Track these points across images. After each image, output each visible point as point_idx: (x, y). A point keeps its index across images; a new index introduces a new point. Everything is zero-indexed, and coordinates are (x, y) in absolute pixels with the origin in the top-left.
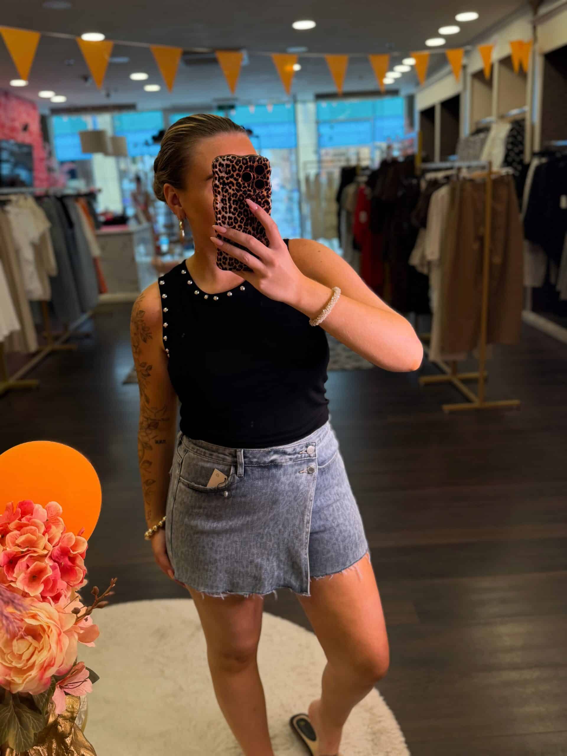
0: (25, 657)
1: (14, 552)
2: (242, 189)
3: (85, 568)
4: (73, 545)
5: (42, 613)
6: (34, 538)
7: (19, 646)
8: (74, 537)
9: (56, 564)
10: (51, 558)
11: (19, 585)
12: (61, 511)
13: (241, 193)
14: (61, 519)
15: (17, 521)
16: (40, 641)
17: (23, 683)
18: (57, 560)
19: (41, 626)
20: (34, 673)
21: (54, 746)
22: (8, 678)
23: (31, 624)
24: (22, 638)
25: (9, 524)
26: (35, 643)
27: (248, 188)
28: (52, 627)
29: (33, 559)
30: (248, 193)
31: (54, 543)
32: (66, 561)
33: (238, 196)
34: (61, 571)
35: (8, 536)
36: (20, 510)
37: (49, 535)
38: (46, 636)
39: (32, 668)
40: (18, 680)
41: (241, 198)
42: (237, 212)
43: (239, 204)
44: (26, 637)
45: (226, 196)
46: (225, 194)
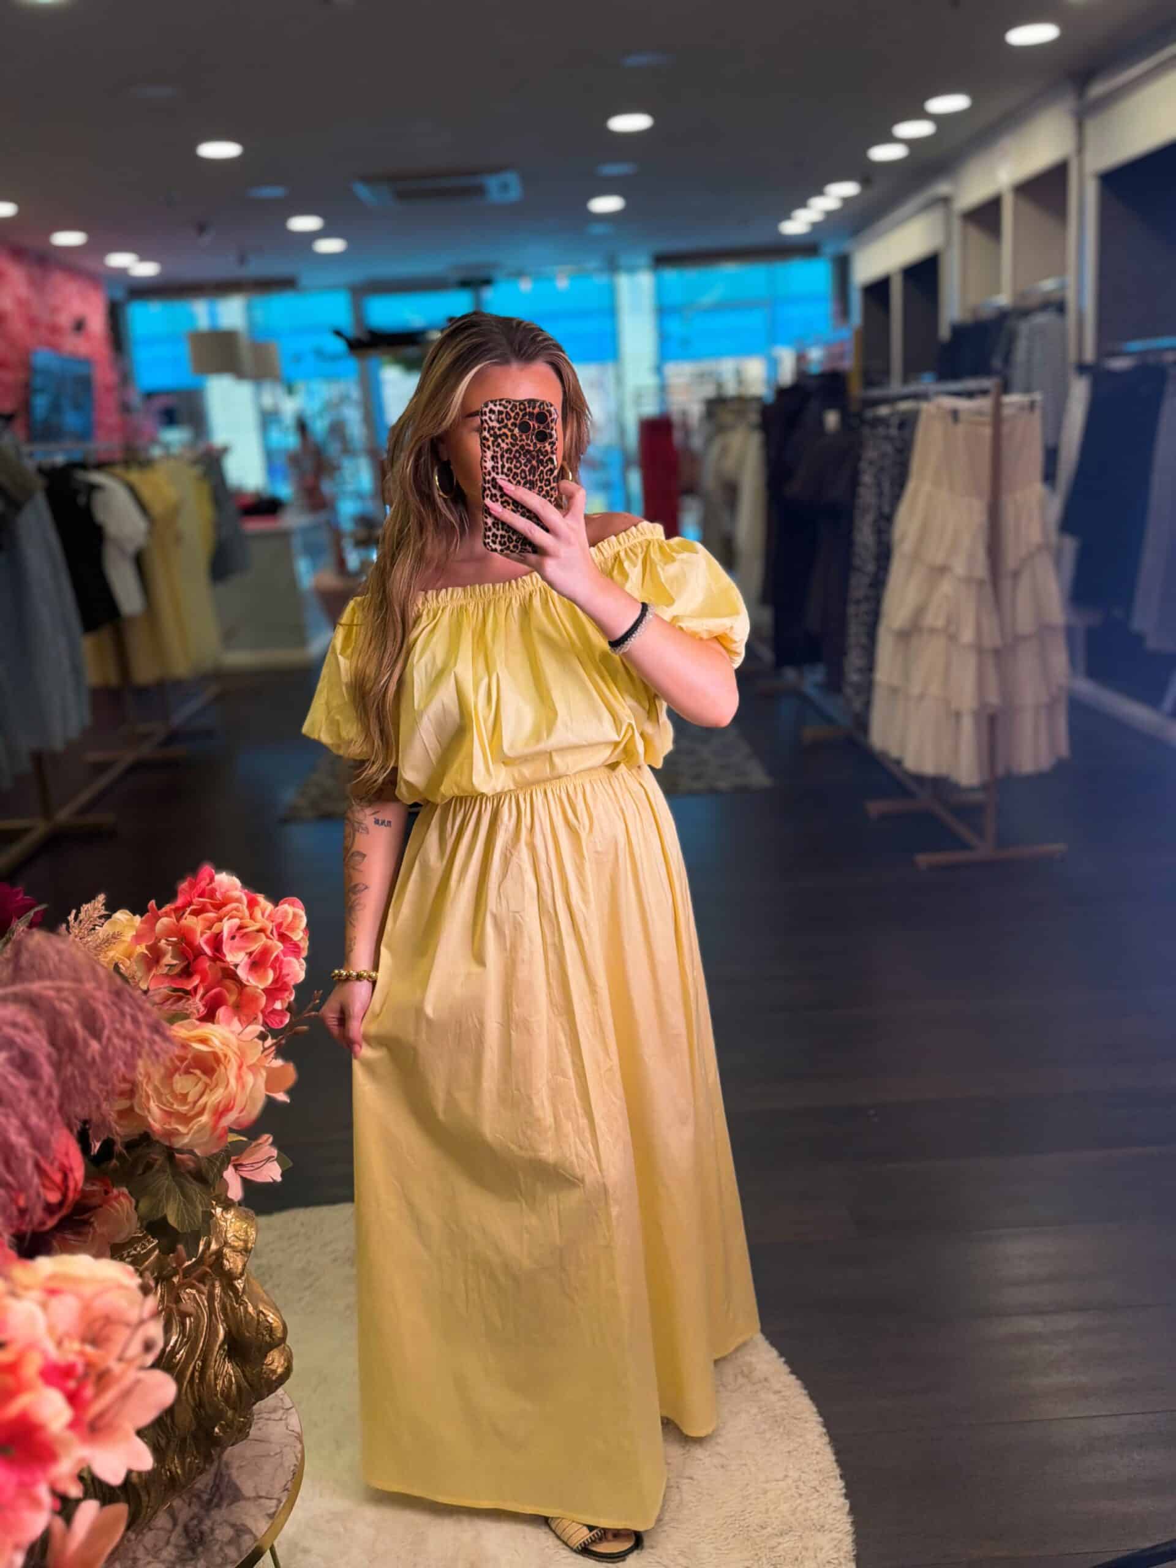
0: (190, 1099)
2: (518, 442)
5: (215, 1036)
7: (181, 1083)
13: (517, 448)
16: (213, 1075)
17: (188, 1134)
19: (215, 1054)
20: (204, 1118)
22: (167, 1127)
23: (200, 1051)
24: (187, 1072)
26: (204, 1078)
27: (525, 441)
28: (230, 1054)
30: (526, 448)
33: (513, 453)
38: (222, 1067)
39: (201, 1113)
40: (182, 1129)
41: (517, 455)
42: (511, 472)
43: (514, 463)
44: (192, 1070)
45: (497, 452)
46: (496, 450)
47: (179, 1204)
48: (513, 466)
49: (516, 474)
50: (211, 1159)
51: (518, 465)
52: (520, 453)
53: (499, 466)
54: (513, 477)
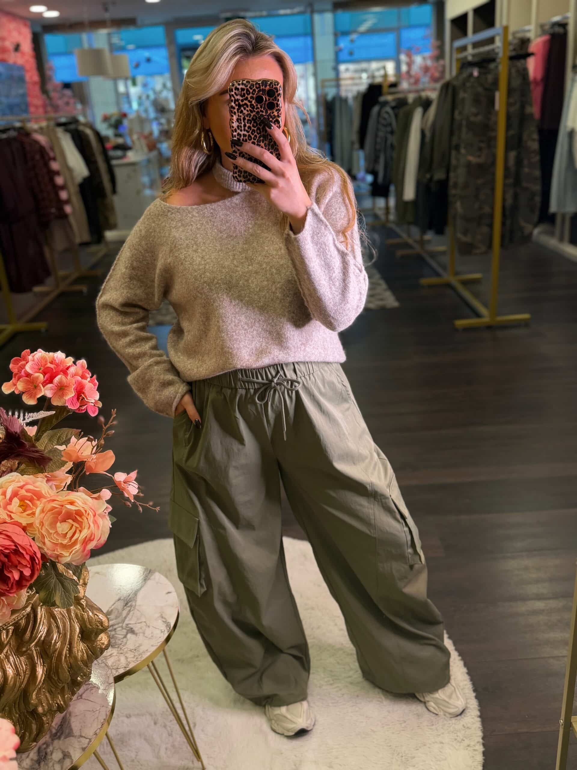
2: (255, 110)
13: (254, 113)
27: (260, 109)
30: (261, 113)
33: (252, 116)
41: (255, 118)
42: (251, 130)
43: (252, 123)
45: (241, 116)
46: (240, 115)
48: (251, 125)
49: (254, 130)
51: (255, 124)
53: (242, 125)
54: (252, 133)
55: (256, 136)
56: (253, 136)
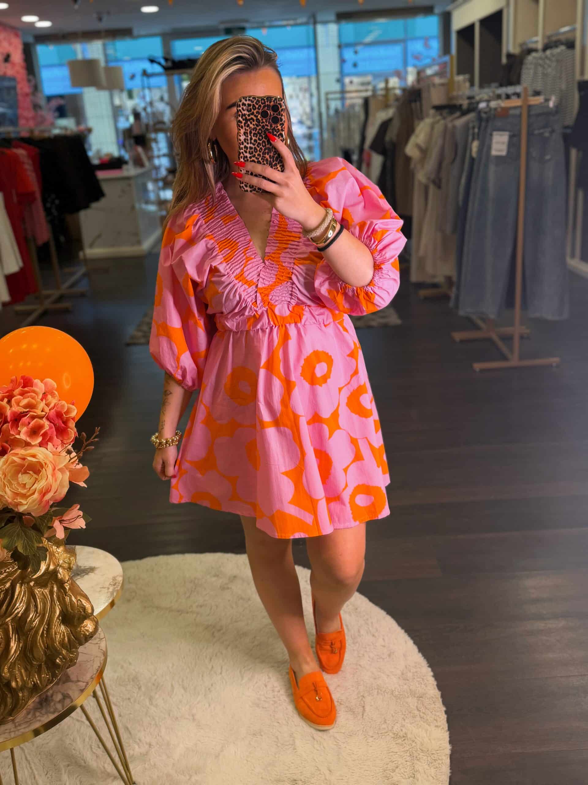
0: (28, 486)
1: (18, 411)
2: (260, 124)
3: (75, 430)
4: (66, 412)
5: (41, 454)
6: (33, 401)
7: (24, 478)
8: (66, 405)
9: (53, 425)
10: (48, 419)
11: (23, 436)
12: (56, 386)
13: (260, 127)
14: (56, 393)
15: (20, 388)
16: (39, 474)
18: (52, 421)
19: (39, 463)
21: (55, 589)
22: (15, 501)
23: (32, 461)
24: (25, 472)
25: (14, 391)
26: (35, 476)
27: (265, 123)
28: (48, 463)
29: (33, 418)
30: (266, 127)
31: (50, 407)
32: (60, 423)
33: (257, 130)
34: (56, 430)
35: (13, 399)
36: (22, 381)
37: (46, 400)
38: (44, 469)
39: (34, 493)
40: (24, 502)
41: (260, 131)
42: (256, 143)
43: (258, 136)
44: (28, 471)
45: (247, 130)
46: (247, 128)
47: (24, 541)
48: (257, 139)
49: (259, 143)
50: (42, 518)
51: (261, 138)
52: (262, 131)
53: (249, 139)
54: (257, 146)
55: (261, 149)
56: (258, 149)
